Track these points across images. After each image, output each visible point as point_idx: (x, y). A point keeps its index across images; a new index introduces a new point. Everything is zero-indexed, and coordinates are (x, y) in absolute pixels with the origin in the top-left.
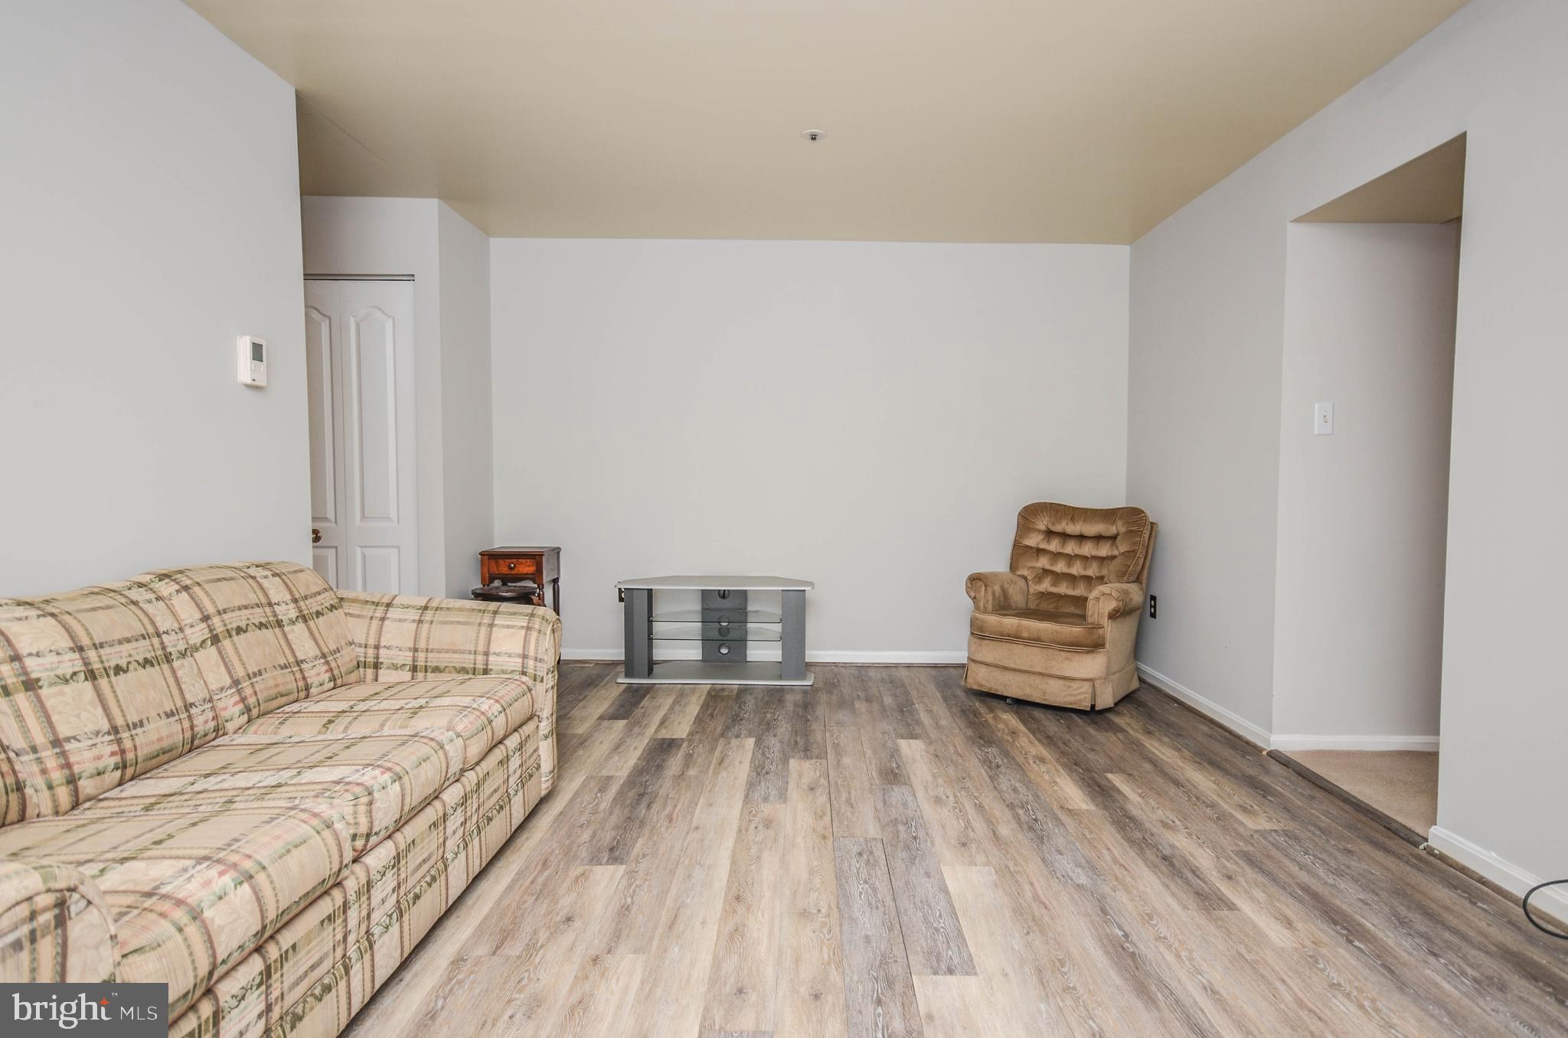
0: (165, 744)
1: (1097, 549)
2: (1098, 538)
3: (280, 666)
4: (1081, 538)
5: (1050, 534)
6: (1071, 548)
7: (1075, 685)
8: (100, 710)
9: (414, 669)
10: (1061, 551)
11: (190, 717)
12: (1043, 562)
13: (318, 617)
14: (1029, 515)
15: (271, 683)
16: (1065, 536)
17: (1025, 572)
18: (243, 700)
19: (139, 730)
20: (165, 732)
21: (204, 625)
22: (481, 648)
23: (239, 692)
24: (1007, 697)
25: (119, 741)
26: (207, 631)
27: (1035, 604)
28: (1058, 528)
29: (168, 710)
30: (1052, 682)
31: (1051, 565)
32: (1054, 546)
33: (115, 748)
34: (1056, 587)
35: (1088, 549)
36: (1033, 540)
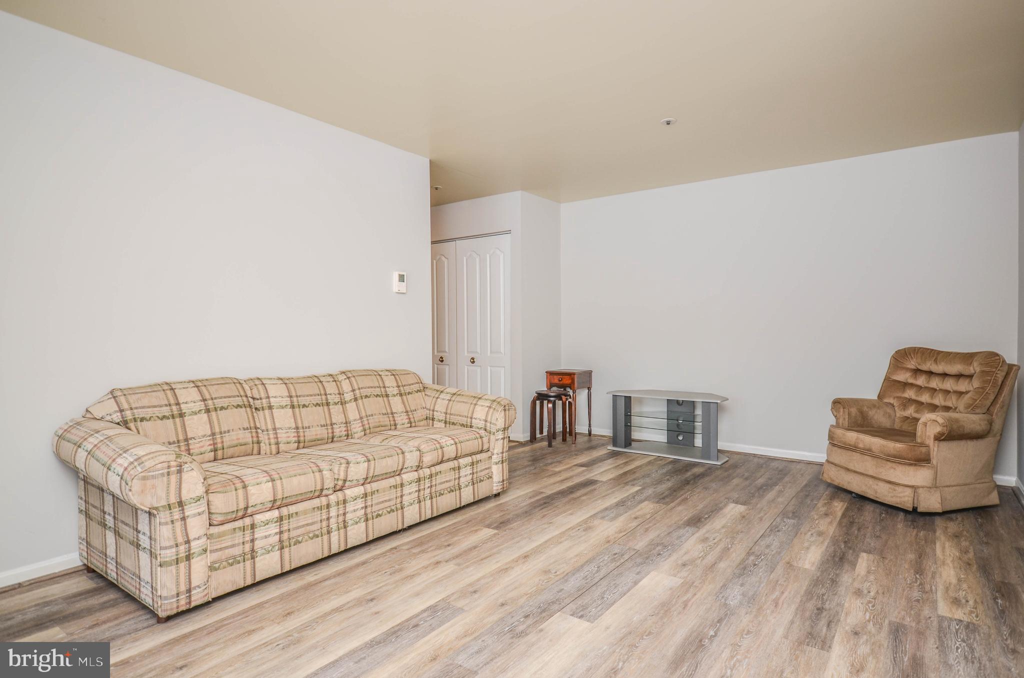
0: (318, 437)
1: (957, 385)
2: (959, 376)
3: (383, 414)
4: (945, 375)
5: (917, 372)
6: (935, 383)
7: (900, 489)
8: (293, 420)
9: (446, 422)
10: (927, 385)
11: (332, 428)
12: (910, 394)
13: (408, 395)
14: (901, 357)
15: (377, 420)
16: (930, 373)
17: (891, 401)
18: (363, 426)
19: (307, 430)
20: (319, 432)
21: (352, 393)
22: (470, 415)
23: (362, 422)
24: (853, 492)
25: (298, 432)
26: (353, 396)
27: (899, 426)
28: (925, 367)
29: (322, 424)
30: (881, 484)
31: (917, 396)
32: (921, 381)
33: (296, 435)
34: (918, 413)
35: (949, 384)
36: (902, 377)
